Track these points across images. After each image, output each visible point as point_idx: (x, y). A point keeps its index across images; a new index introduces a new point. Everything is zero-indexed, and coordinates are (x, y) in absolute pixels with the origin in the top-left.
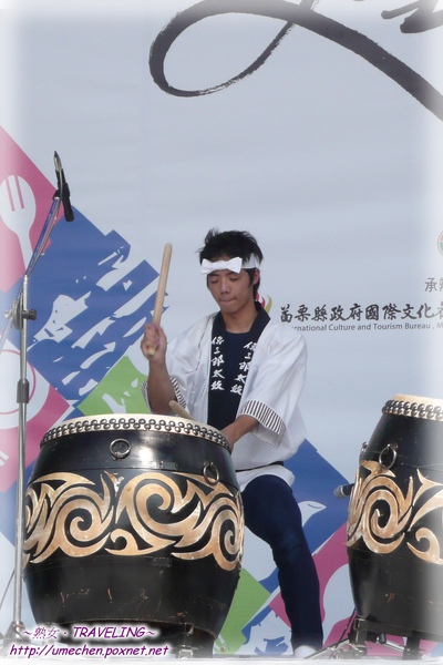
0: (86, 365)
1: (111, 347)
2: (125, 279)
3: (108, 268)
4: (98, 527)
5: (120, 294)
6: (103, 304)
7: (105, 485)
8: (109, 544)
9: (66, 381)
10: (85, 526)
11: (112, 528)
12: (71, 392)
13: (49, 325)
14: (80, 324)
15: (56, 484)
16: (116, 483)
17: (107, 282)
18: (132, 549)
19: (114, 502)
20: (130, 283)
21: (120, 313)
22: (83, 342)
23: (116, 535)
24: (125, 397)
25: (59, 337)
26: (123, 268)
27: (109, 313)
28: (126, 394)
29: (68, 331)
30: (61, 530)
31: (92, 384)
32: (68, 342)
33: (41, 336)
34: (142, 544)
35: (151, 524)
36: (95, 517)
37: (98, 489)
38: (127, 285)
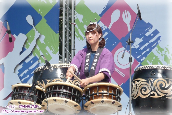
0: (143, 54)
1: (148, 49)
2: (152, 34)
3: (148, 31)
4: (148, 91)
5: (150, 37)
6: (146, 39)
7: (149, 81)
8: (151, 95)
9: (138, 57)
10: (145, 91)
11: (151, 91)
12: (139, 60)
13: (134, 45)
14: (141, 44)
15: (138, 81)
16: (152, 81)
17: (147, 34)
18: (156, 96)
19: (152, 85)
20: (153, 34)
21: (150, 42)
22: (142, 48)
23: (152, 93)
24: (152, 61)
25: (136, 47)
26: (151, 31)
27: (148, 42)
28: (152, 60)
29: (138, 46)
30: (140, 92)
31: (144, 58)
32: (139, 48)
33: (132, 47)
34: (159, 95)
35: (161, 90)
36: (147, 89)
37: (148, 82)
38: (152, 35)
